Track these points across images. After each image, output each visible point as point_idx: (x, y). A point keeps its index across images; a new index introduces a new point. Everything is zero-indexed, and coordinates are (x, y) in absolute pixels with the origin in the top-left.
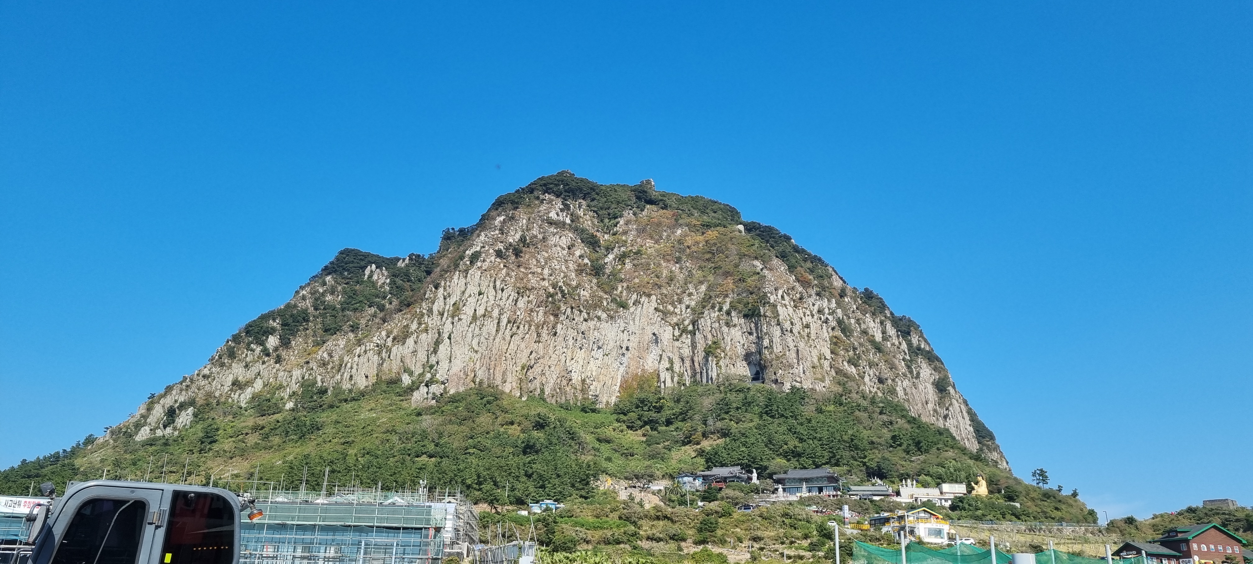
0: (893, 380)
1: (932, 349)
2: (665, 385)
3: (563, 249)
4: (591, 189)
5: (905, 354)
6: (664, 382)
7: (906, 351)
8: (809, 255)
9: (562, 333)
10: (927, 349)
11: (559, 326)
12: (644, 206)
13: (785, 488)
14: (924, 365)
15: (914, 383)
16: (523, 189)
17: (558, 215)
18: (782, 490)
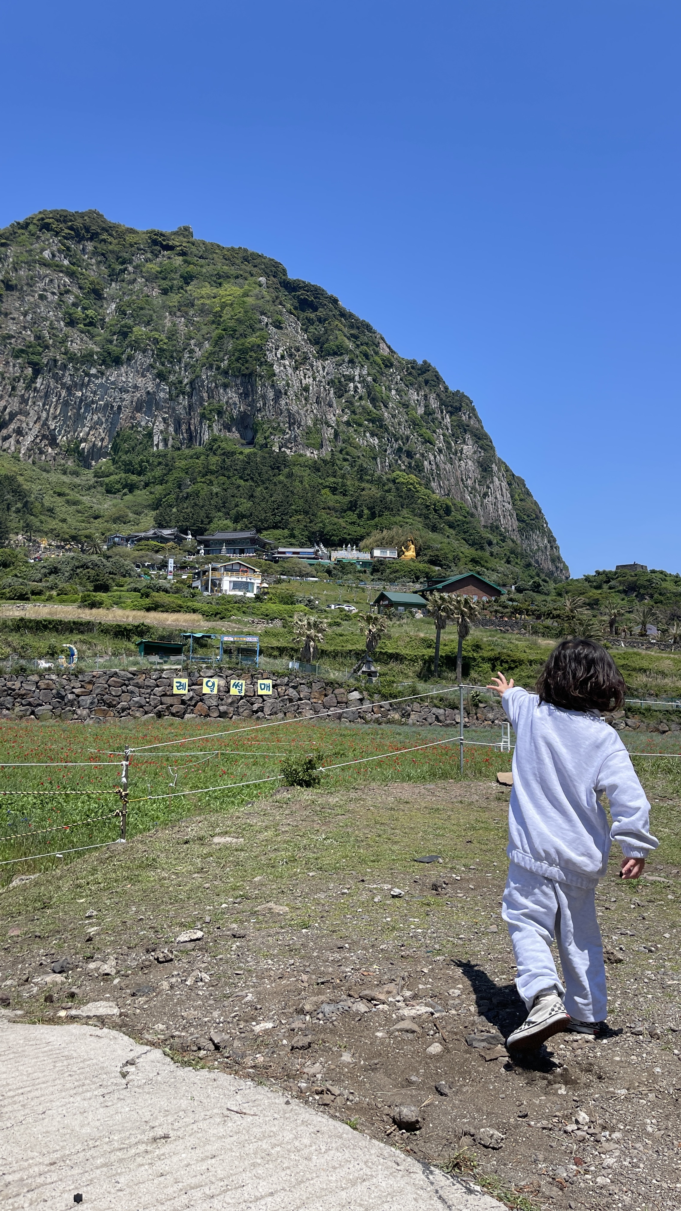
0: (422, 455)
1: (482, 427)
2: (158, 448)
3: (53, 293)
4: (103, 229)
5: (448, 429)
6: (157, 445)
7: (449, 425)
8: (357, 320)
9: (42, 387)
10: (477, 426)
11: (39, 381)
12: (160, 252)
13: (209, 550)
14: (470, 442)
15: (451, 458)
16: (18, 223)
17: (54, 256)
18: (203, 551)
